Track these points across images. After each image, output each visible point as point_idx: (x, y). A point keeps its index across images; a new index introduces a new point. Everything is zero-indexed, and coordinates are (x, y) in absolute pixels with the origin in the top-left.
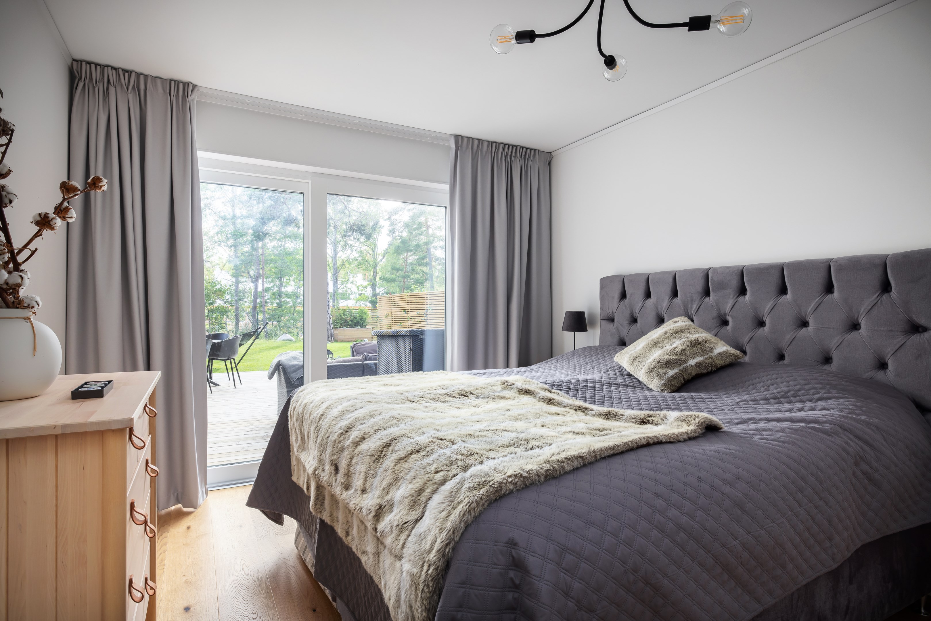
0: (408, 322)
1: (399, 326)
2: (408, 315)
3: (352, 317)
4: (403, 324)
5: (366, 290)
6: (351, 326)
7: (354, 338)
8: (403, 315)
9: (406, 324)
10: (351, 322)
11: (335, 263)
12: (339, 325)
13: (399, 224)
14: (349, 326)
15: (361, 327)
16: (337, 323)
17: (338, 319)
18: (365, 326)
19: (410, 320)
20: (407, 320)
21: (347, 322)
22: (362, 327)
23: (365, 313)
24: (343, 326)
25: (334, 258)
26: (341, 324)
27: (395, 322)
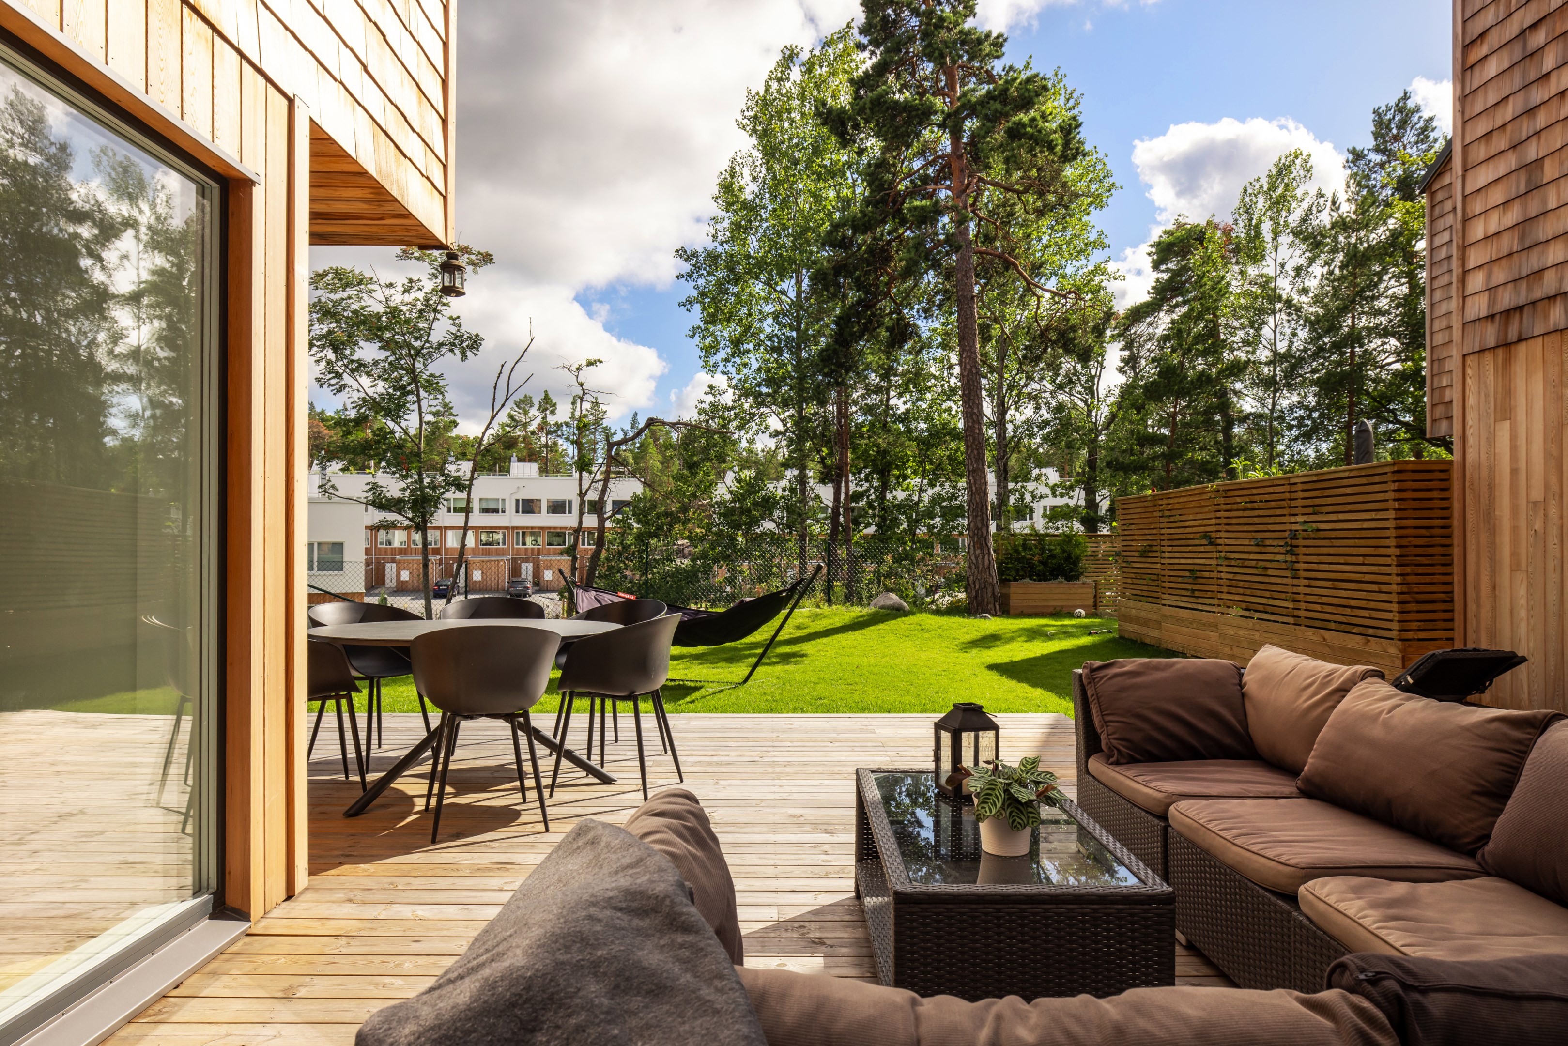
0: (1220, 569)
1: (1186, 580)
2: (1220, 548)
3: (1046, 555)
4: (1198, 575)
5: (1072, 493)
6: (1042, 577)
7: (1048, 606)
8: (1202, 549)
9: (1212, 575)
10: (1041, 567)
11: (1001, 434)
12: (1013, 573)
13: (1149, 345)
14: (1037, 575)
15: (1066, 579)
16: (1007, 568)
17: (1011, 559)
18: (1077, 578)
19: (1226, 563)
20: (1214, 562)
21: (1032, 566)
22: (1069, 578)
23: (1078, 545)
24: (1023, 577)
25: (1000, 423)
26: (1017, 571)
27: (1171, 567)
